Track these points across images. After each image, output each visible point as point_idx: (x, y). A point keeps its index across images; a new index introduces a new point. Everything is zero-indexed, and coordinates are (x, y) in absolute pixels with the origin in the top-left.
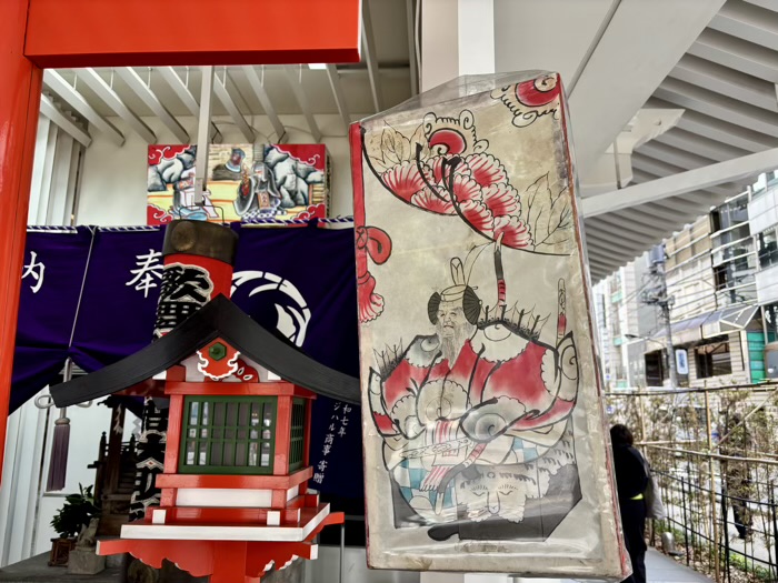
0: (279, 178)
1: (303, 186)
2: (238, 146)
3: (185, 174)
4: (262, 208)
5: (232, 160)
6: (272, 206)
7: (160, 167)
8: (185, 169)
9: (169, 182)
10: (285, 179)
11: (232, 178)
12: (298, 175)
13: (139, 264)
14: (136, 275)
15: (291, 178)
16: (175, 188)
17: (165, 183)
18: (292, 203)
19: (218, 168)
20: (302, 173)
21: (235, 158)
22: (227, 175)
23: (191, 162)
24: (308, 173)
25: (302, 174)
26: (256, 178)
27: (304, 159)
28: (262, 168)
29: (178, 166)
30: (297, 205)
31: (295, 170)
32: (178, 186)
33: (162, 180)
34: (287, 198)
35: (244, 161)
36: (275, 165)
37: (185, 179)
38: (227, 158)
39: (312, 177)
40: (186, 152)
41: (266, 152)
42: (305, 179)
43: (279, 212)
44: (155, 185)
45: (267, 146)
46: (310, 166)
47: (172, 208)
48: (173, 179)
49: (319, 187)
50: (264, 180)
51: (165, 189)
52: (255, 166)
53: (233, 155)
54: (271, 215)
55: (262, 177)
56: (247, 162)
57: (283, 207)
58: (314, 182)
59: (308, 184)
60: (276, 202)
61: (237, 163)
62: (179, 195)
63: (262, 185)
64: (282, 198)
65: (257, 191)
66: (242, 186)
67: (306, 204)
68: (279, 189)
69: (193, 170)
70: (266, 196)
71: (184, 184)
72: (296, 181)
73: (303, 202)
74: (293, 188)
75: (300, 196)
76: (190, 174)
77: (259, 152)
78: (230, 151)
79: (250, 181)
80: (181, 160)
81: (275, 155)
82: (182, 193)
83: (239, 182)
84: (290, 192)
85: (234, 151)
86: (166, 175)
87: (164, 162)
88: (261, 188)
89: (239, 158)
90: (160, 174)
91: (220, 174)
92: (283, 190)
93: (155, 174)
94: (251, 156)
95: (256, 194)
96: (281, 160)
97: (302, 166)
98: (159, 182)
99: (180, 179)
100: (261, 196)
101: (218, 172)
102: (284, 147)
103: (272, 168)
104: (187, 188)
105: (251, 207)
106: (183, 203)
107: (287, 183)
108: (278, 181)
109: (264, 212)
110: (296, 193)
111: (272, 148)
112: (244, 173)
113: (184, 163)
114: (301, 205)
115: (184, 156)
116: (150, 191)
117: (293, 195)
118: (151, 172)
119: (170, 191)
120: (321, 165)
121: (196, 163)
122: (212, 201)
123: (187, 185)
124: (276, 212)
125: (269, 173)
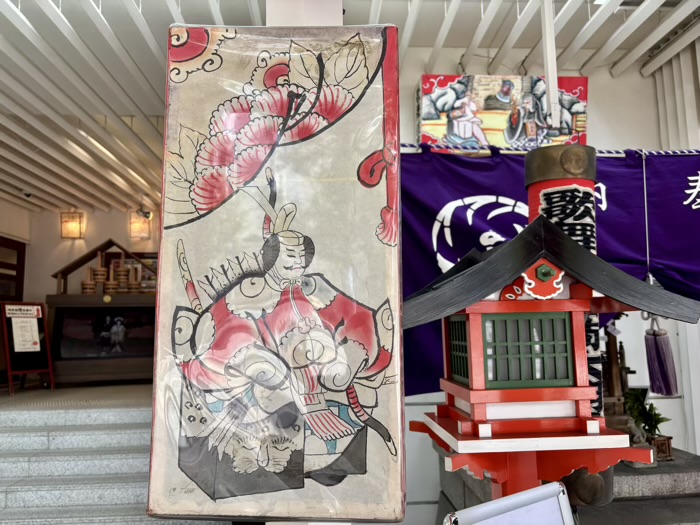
0: (546, 109)
1: (567, 116)
3: (458, 104)
4: (529, 137)
5: (502, 91)
6: (539, 135)
7: (434, 96)
8: (458, 98)
9: (443, 111)
11: (502, 108)
12: (563, 106)
13: (691, 184)
14: (691, 195)
16: (448, 116)
17: (439, 112)
18: (557, 132)
19: (489, 98)
20: (566, 104)
21: (505, 89)
22: (498, 106)
23: (464, 92)
24: (572, 104)
25: (567, 106)
26: (524, 108)
27: (569, 90)
28: (530, 99)
29: (450, 96)
30: (561, 134)
31: (560, 101)
32: (451, 115)
33: (436, 109)
35: (513, 92)
36: (542, 96)
37: (458, 108)
38: (498, 88)
39: (576, 108)
40: (459, 82)
41: (534, 84)
42: (569, 110)
43: (545, 141)
44: (429, 113)
45: (535, 78)
46: (574, 97)
47: (445, 136)
48: (446, 108)
49: (581, 117)
50: (532, 111)
51: (439, 118)
52: (523, 97)
53: (503, 87)
54: (537, 144)
55: (530, 107)
56: (516, 93)
58: (578, 113)
59: (572, 114)
60: (543, 132)
61: (506, 93)
62: (452, 124)
63: (530, 115)
65: (525, 121)
66: (511, 116)
67: (570, 133)
68: (545, 119)
69: (465, 100)
70: (534, 126)
71: (457, 113)
72: (561, 112)
73: (567, 131)
75: (565, 126)
76: (463, 104)
77: (527, 84)
78: (500, 82)
79: (519, 111)
80: (454, 89)
81: (542, 86)
82: (455, 122)
83: (509, 112)
85: (504, 82)
86: (439, 104)
87: (437, 91)
88: (529, 118)
89: (509, 90)
90: (434, 103)
91: (491, 104)
93: (429, 102)
94: (520, 87)
95: (524, 124)
97: (567, 97)
98: (433, 111)
99: (453, 108)
100: (529, 126)
101: (490, 102)
103: (539, 99)
104: (460, 117)
105: (520, 136)
106: (456, 130)
109: (531, 140)
111: (540, 80)
112: (513, 104)
113: (457, 93)
114: (565, 134)
115: (457, 86)
116: (424, 119)
118: (427, 100)
119: (444, 119)
120: (584, 97)
121: (469, 93)
122: (483, 130)
123: (460, 114)
124: (542, 141)
125: (537, 104)
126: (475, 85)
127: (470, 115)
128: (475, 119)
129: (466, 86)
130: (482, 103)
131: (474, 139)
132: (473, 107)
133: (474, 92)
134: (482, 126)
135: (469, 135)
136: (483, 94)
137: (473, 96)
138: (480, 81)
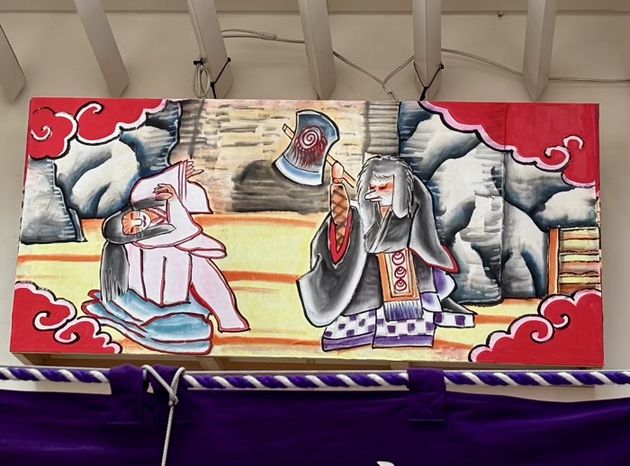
0: (450, 206)
1: (527, 235)
2: (317, 106)
3: (145, 190)
4: (391, 305)
5: (296, 148)
6: (423, 296)
7: (65, 166)
8: (145, 173)
9: (93, 214)
10: (469, 209)
11: (295, 205)
12: (510, 200)
15: (487, 209)
16: (108, 232)
17: (78, 217)
18: (494, 290)
19: (250, 172)
20: (525, 195)
21: (306, 143)
22: (279, 195)
23: (166, 153)
24: (547, 193)
25: (526, 198)
26: (373, 204)
27: (532, 148)
28: (394, 174)
29: (122, 164)
30: (507, 295)
31: (501, 184)
32: (119, 228)
33: (69, 206)
34: (476, 272)
35: (336, 151)
36: (437, 166)
37: (143, 205)
38: (282, 141)
39: (560, 206)
40: (152, 121)
41: (407, 128)
42: (533, 212)
43: (449, 319)
44: (45, 221)
45: (412, 106)
46: (552, 172)
47: (95, 298)
48: (103, 203)
49: (578, 239)
50: (400, 213)
51: (77, 236)
52: (370, 169)
53: (300, 135)
54: (420, 328)
55: (393, 201)
56: (347, 156)
57: (460, 301)
58: (565, 224)
59: (546, 227)
60: (439, 286)
61: (312, 155)
62: (123, 257)
63: (393, 227)
64: (457, 272)
65: (377, 248)
66: (326, 232)
67: (540, 293)
68: (448, 242)
69: (171, 178)
70: (407, 264)
71: (138, 220)
73: (528, 286)
74: (497, 239)
75: (519, 266)
76: (160, 190)
77: (384, 127)
78: (292, 122)
79: (353, 211)
80: (133, 144)
81: (434, 135)
82: (132, 251)
83: (319, 219)
84: (485, 254)
85: (303, 118)
86: (81, 193)
87: (79, 151)
88: (389, 238)
89: (321, 144)
90: (64, 188)
91: (257, 191)
92: (462, 247)
93: (46, 187)
94: (360, 137)
95: (372, 258)
96: (457, 152)
97: (524, 172)
98: (59, 214)
99: (127, 205)
100: (389, 266)
101: (253, 185)
102: (464, 112)
103: (427, 175)
104: (150, 233)
105: (354, 301)
106: (132, 278)
107: (477, 224)
108: (446, 219)
109: (398, 315)
110: (507, 256)
111: (427, 114)
112: (334, 188)
113: (141, 157)
115: (145, 134)
116: (27, 241)
117: (496, 262)
118: (37, 180)
119: (94, 241)
120: (586, 168)
121: (183, 155)
122: (226, 277)
123: (150, 225)
124: (438, 317)
125: (417, 191)
126: (206, 129)
127: (182, 227)
128: (200, 242)
129: (175, 133)
130: (227, 190)
131: (194, 308)
132: (196, 199)
133: (200, 152)
134: (224, 265)
135: (177, 293)
136: (232, 159)
137: (198, 164)
138: (223, 116)
